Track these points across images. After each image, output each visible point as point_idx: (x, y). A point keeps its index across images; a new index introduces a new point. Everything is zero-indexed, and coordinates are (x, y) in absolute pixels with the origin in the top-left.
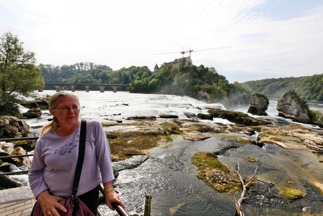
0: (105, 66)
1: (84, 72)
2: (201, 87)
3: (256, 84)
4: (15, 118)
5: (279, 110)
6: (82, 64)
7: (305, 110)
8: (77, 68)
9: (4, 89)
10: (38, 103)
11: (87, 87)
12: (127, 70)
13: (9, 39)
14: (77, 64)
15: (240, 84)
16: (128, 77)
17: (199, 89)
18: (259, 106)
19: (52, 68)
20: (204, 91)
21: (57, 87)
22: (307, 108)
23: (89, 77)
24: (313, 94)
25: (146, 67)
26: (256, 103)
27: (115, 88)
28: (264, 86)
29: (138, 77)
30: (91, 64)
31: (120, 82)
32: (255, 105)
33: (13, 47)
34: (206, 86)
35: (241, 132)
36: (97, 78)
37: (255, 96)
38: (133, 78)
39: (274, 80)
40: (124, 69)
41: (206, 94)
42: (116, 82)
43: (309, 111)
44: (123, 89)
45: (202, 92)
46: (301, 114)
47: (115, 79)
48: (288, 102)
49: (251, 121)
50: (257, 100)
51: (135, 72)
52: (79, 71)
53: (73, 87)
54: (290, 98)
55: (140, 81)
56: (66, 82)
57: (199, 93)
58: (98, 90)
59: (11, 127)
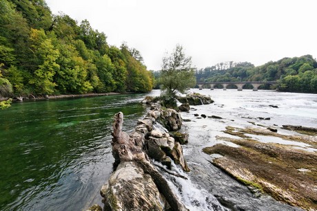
0: (246, 63)
1: (223, 72)
4: (175, 111)
6: (222, 64)
8: (217, 68)
9: (170, 88)
10: (188, 99)
11: (225, 85)
12: (275, 63)
13: (178, 48)
14: (218, 65)
16: (276, 72)
19: (198, 70)
21: (200, 86)
23: (228, 76)
25: (310, 57)
27: (256, 86)
29: (293, 71)
30: (231, 63)
31: (263, 78)
33: (179, 55)
36: (236, 76)
38: (283, 73)
40: (270, 64)
42: (258, 80)
44: (267, 87)
47: (256, 76)
51: (287, 65)
52: (219, 71)
53: (212, 85)
55: (297, 76)
56: (207, 81)
58: (236, 88)
59: (172, 119)
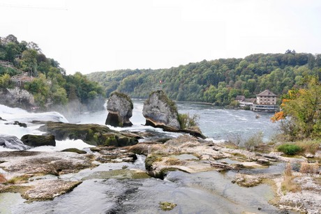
2: (14, 79)
3: (107, 78)
5: (146, 116)
7: (175, 114)
15: (85, 77)
17: (11, 84)
18: (122, 113)
20: (22, 87)
22: (176, 112)
24: (173, 92)
26: (117, 108)
28: (118, 80)
32: (115, 110)
34: (25, 78)
35: (118, 160)
37: (115, 96)
39: (130, 72)
41: (26, 94)
43: (177, 115)
45: (17, 90)
46: (171, 119)
48: (155, 103)
49: (117, 137)
50: (118, 102)
54: (157, 98)
57: (11, 91)
